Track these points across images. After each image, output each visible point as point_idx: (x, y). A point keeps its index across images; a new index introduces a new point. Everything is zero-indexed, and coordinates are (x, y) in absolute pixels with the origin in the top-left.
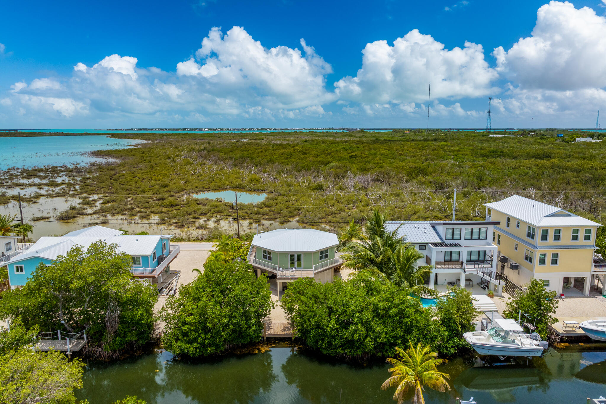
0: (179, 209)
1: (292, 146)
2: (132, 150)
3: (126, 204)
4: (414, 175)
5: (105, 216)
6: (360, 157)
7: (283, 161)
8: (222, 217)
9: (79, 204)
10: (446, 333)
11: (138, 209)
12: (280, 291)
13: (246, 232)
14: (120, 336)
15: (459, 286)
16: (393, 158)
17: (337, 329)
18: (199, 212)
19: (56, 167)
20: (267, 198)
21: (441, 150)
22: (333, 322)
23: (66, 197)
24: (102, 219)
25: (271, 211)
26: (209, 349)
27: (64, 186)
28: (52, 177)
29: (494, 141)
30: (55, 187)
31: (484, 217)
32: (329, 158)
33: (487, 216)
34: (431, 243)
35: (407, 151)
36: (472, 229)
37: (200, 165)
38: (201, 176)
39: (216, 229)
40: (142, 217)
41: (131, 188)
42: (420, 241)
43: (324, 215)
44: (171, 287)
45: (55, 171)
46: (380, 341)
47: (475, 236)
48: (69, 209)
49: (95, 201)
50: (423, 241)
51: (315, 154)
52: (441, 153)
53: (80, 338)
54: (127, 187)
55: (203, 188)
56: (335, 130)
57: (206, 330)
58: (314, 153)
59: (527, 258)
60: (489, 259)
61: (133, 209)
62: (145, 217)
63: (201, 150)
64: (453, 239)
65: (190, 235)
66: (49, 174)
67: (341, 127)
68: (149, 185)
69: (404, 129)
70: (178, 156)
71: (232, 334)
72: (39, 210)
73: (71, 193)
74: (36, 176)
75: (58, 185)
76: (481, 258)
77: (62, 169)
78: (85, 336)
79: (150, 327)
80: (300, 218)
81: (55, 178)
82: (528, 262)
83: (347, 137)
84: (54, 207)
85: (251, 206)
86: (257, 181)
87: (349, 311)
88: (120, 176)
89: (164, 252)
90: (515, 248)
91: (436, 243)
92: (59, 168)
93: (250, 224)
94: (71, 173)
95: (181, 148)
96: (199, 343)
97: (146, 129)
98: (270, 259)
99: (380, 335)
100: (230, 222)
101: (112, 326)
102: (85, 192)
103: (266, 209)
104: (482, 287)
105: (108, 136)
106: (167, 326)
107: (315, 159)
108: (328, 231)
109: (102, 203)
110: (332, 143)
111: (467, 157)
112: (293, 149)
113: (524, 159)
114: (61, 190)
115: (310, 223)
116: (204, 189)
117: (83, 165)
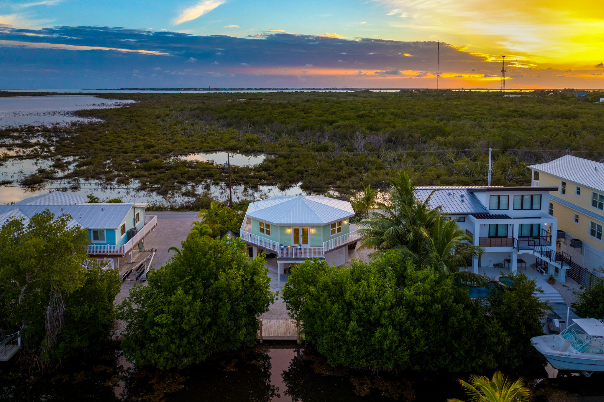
0: (163, 173)
1: (293, 105)
2: (118, 110)
3: (104, 166)
4: (430, 135)
5: (78, 181)
6: (368, 116)
7: (283, 120)
8: (213, 181)
9: (50, 167)
10: (508, 339)
11: (116, 173)
12: (281, 275)
13: (240, 200)
14: (64, 341)
15: (509, 268)
16: (405, 118)
17: (359, 332)
18: (187, 176)
19: (33, 127)
20: (265, 160)
21: (456, 109)
22: (353, 324)
23: (38, 158)
24: (73, 183)
25: (269, 175)
26: (185, 360)
27: (37, 147)
28: (26, 138)
29: (511, 101)
30: (26, 148)
31: (529, 182)
32: (334, 117)
33: (533, 180)
34: (472, 214)
35: (418, 111)
36: (523, 196)
37: (192, 125)
38: (192, 136)
39: (206, 195)
40: (120, 182)
41: (111, 149)
42: (457, 212)
43: (332, 179)
44: (143, 269)
45: (31, 131)
46: (418, 350)
47: (527, 205)
48: (37, 172)
49: (69, 163)
50: (461, 212)
51: (318, 113)
52: (456, 112)
53: (13, 343)
54: (107, 148)
55: (193, 148)
56: (338, 90)
57: (182, 334)
58: (317, 111)
59: (593, 233)
60: (544, 234)
61: (111, 172)
62: (123, 181)
63: (194, 109)
64: (499, 209)
65: (173, 202)
66: (23, 134)
67: (345, 88)
68: (133, 145)
69: (412, 90)
70: (167, 115)
71: (216, 338)
72: (3, 174)
73: (44, 154)
74: (9, 136)
75: (31, 146)
76: (535, 233)
77: (40, 129)
78: (19, 339)
79: (109, 326)
80: (303, 182)
81: (29, 139)
82: (595, 238)
83: (352, 97)
84: (20, 170)
85: (247, 169)
86: (254, 141)
87: (375, 307)
88: (101, 137)
89: (137, 225)
90: (574, 220)
91: (477, 214)
92: (36, 128)
93: (246, 190)
94: (47, 134)
95: (172, 108)
96: (171, 352)
97: (137, 89)
98: (268, 233)
99: (418, 340)
100: (221, 188)
101: (54, 328)
102: (59, 154)
103: (264, 173)
104: (538, 271)
105: (96, 96)
106: (129, 327)
107: (319, 118)
108: (337, 198)
109: (77, 166)
110: (336, 103)
111: (485, 117)
112: (294, 108)
113: (548, 119)
114: (32, 151)
115: (315, 189)
116: (194, 150)
117: (63, 125)
